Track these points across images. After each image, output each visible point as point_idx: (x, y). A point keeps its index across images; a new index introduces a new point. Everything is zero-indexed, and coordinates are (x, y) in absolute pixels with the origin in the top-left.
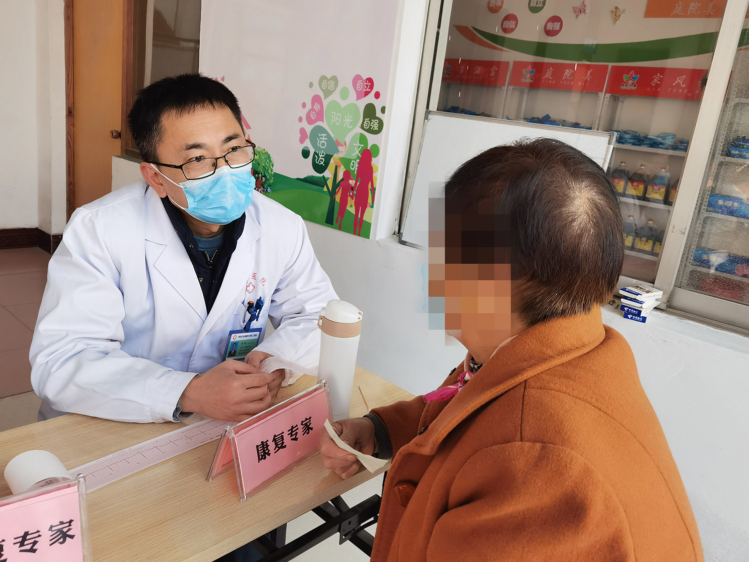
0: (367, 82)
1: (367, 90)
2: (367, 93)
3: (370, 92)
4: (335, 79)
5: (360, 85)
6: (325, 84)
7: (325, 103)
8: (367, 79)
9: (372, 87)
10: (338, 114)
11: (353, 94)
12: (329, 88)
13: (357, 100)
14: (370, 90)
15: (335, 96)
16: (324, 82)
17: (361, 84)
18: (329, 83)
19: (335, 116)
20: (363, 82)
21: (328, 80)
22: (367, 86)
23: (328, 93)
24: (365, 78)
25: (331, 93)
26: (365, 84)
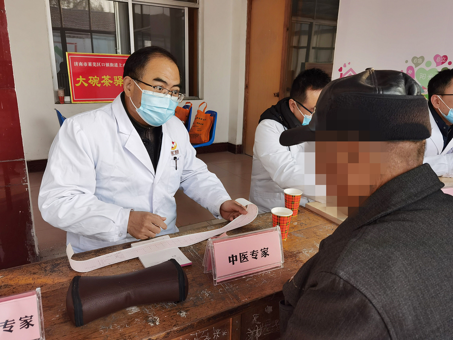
1: (443, 61)
2: (443, 63)
3: (445, 62)
4: (422, 58)
5: (438, 59)
7: (416, 70)
8: (444, 56)
9: (446, 60)
10: (424, 74)
11: (434, 64)
12: (419, 62)
13: (436, 66)
15: (423, 66)
16: (415, 59)
18: (418, 60)
19: (422, 75)
20: (441, 57)
21: (418, 58)
22: (443, 59)
23: (417, 65)
24: (442, 56)
25: (420, 64)
26: (442, 58)
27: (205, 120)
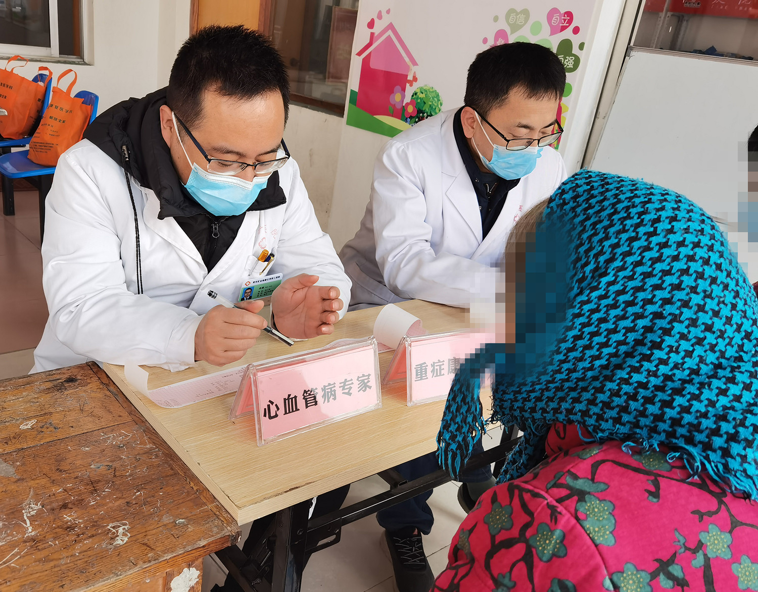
0: (564, 16)
1: (565, 25)
2: (563, 28)
3: (566, 27)
4: (526, 13)
5: (556, 20)
6: (514, 17)
8: (566, 13)
9: (570, 22)
11: (547, 29)
12: (518, 22)
13: (550, 35)
14: (568, 25)
15: (524, 32)
16: (513, 15)
17: (557, 18)
18: (518, 17)
20: (560, 16)
21: (517, 14)
22: (565, 20)
24: (563, 11)
25: (520, 27)
26: (563, 18)
27: (71, 111)
